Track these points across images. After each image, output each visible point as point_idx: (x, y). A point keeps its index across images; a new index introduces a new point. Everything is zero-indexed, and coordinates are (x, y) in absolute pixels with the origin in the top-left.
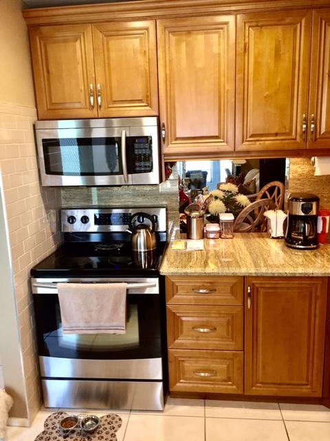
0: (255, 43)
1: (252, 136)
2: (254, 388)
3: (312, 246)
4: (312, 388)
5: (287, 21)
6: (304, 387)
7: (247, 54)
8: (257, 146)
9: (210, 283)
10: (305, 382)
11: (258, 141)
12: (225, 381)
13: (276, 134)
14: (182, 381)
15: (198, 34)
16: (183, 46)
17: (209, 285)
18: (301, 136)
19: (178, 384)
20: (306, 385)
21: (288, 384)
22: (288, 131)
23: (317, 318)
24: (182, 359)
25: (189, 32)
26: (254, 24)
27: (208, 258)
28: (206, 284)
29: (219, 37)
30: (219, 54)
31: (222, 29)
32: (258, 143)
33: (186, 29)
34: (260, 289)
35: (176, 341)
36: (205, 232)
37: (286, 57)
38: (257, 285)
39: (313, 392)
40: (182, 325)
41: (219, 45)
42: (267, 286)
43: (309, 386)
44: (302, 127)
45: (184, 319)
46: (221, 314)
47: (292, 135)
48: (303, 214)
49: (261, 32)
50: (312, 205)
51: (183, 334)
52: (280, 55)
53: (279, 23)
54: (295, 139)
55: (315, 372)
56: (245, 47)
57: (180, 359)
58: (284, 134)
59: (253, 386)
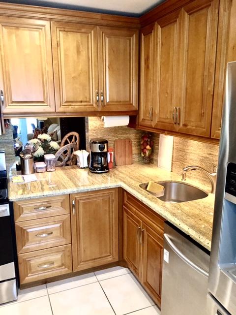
0: (64, 42)
1: (66, 102)
2: (79, 266)
3: (106, 171)
4: (113, 257)
5: (83, 30)
6: (108, 257)
7: (59, 48)
8: (70, 109)
9: (47, 202)
10: (109, 254)
11: (71, 105)
12: (60, 267)
13: (81, 102)
14: (29, 275)
15: (24, 30)
16: (14, 37)
17: (46, 203)
18: (96, 103)
19: (27, 278)
20: (109, 256)
21: (100, 258)
22: (88, 100)
23: (113, 214)
24: (29, 259)
25: (17, 28)
26: (62, 29)
27: (42, 185)
28: (44, 203)
29: (40, 34)
30: (40, 46)
31: (41, 29)
32: (70, 107)
33: (15, 25)
34: (80, 201)
35: (24, 248)
36: (35, 168)
37: (84, 53)
38: (78, 199)
39: (114, 259)
40: (28, 235)
41: (40, 40)
42: (84, 198)
43: (111, 256)
44: (96, 98)
45: (28, 230)
46: (55, 221)
47: (90, 103)
48: (100, 151)
49: (67, 35)
50: (104, 146)
51: (29, 242)
52: (80, 52)
53: (78, 31)
54: (93, 105)
55: (114, 246)
56: (57, 43)
57: (27, 260)
58: (86, 101)
59: (78, 265)
